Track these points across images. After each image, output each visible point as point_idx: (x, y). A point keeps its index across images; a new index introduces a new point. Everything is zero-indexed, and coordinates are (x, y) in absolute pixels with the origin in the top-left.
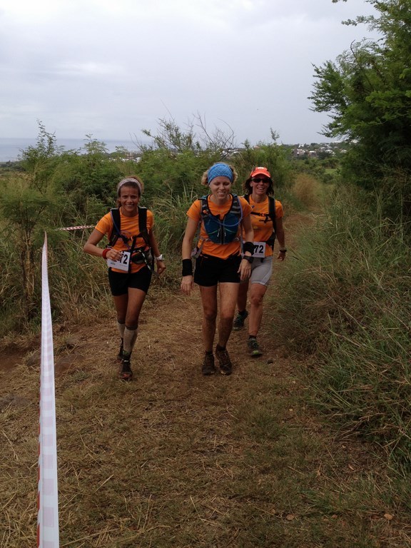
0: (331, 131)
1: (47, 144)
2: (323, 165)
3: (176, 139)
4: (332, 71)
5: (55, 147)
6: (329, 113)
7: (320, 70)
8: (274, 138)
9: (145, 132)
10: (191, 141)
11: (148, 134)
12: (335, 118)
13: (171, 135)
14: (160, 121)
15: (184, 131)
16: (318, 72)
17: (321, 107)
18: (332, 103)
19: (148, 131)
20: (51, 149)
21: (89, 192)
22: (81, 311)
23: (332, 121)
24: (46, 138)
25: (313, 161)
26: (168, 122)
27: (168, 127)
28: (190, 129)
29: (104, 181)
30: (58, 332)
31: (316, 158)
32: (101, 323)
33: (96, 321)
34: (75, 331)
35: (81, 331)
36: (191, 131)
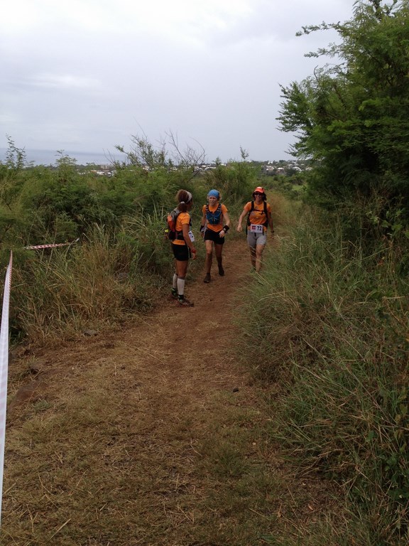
0: (297, 151)
1: (16, 160)
2: (291, 181)
3: (149, 156)
4: (299, 92)
5: (24, 162)
6: (295, 133)
7: (287, 91)
8: (243, 157)
9: (119, 148)
10: (163, 159)
11: (122, 150)
12: (301, 138)
13: (144, 152)
14: (133, 138)
15: (156, 149)
16: (285, 93)
17: (288, 127)
18: (298, 123)
19: (121, 147)
20: (20, 164)
21: (59, 209)
22: (47, 334)
23: (298, 141)
24: (15, 154)
25: (281, 177)
26: (141, 139)
27: (141, 144)
28: (162, 146)
29: (75, 198)
30: (22, 355)
31: (283, 175)
32: (67, 347)
33: (62, 344)
34: (40, 355)
35: (46, 355)
36: (163, 148)
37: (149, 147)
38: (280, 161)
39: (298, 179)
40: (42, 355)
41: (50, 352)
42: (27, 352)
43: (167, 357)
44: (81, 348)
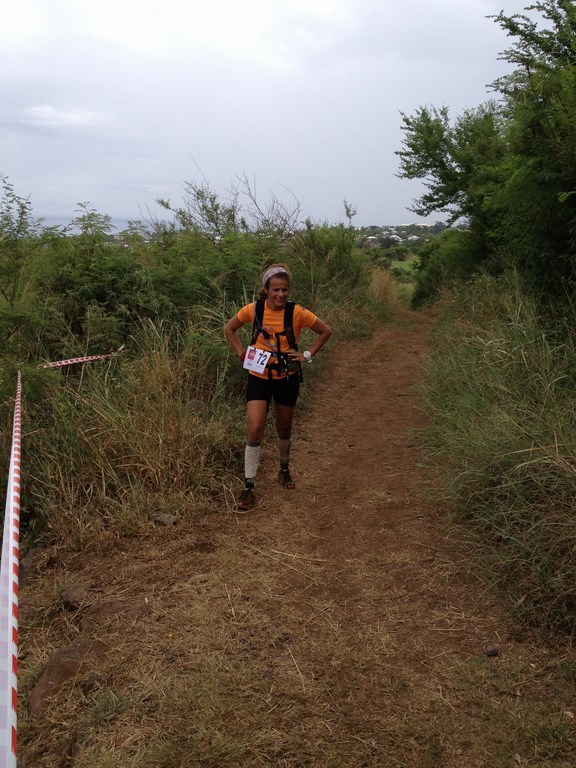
0: (424, 207)
2: (388, 255)
7: (411, 120)
8: (349, 215)
9: (162, 203)
11: (167, 206)
13: (205, 207)
14: (186, 186)
15: (224, 201)
16: (408, 123)
17: (411, 172)
18: (427, 167)
19: (165, 201)
20: (22, 224)
23: (428, 192)
24: (15, 206)
25: (375, 250)
26: (199, 187)
27: (200, 195)
29: (111, 277)
30: (43, 569)
31: (377, 246)
32: (126, 551)
33: (116, 545)
34: (76, 567)
35: (87, 568)
36: (235, 201)
37: (213, 200)
38: (372, 227)
39: (398, 252)
40: (81, 567)
41: (95, 561)
42: (51, 563)
43: (320, 569)
44: (154, 553)
